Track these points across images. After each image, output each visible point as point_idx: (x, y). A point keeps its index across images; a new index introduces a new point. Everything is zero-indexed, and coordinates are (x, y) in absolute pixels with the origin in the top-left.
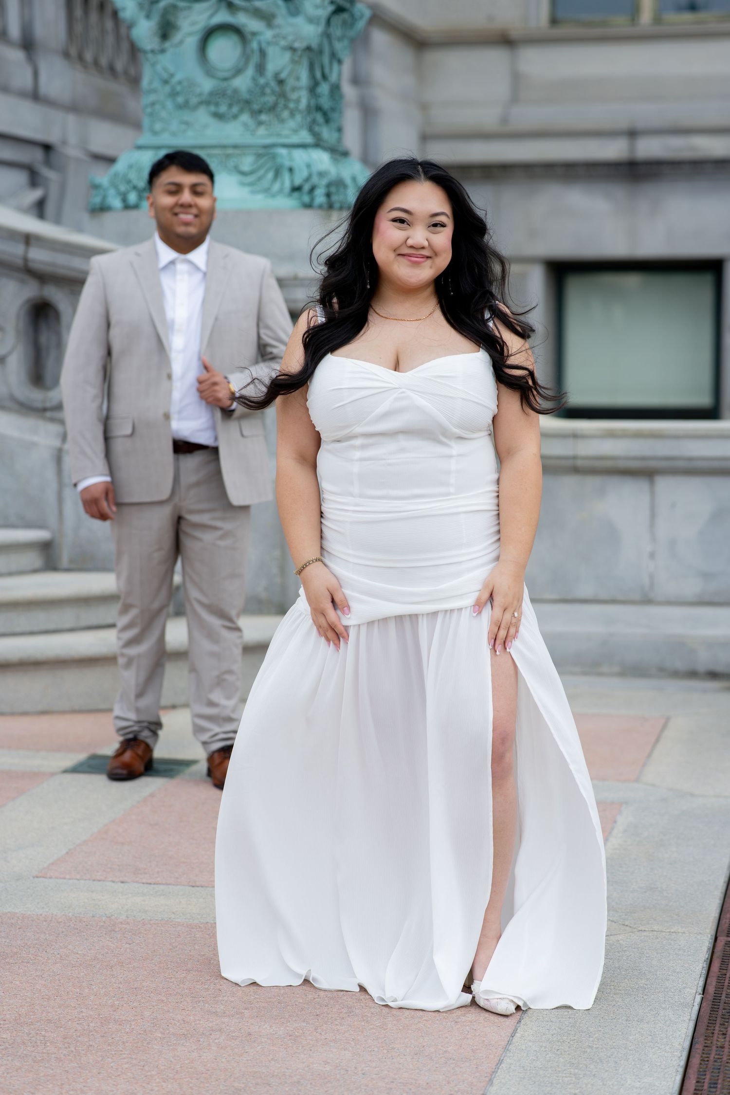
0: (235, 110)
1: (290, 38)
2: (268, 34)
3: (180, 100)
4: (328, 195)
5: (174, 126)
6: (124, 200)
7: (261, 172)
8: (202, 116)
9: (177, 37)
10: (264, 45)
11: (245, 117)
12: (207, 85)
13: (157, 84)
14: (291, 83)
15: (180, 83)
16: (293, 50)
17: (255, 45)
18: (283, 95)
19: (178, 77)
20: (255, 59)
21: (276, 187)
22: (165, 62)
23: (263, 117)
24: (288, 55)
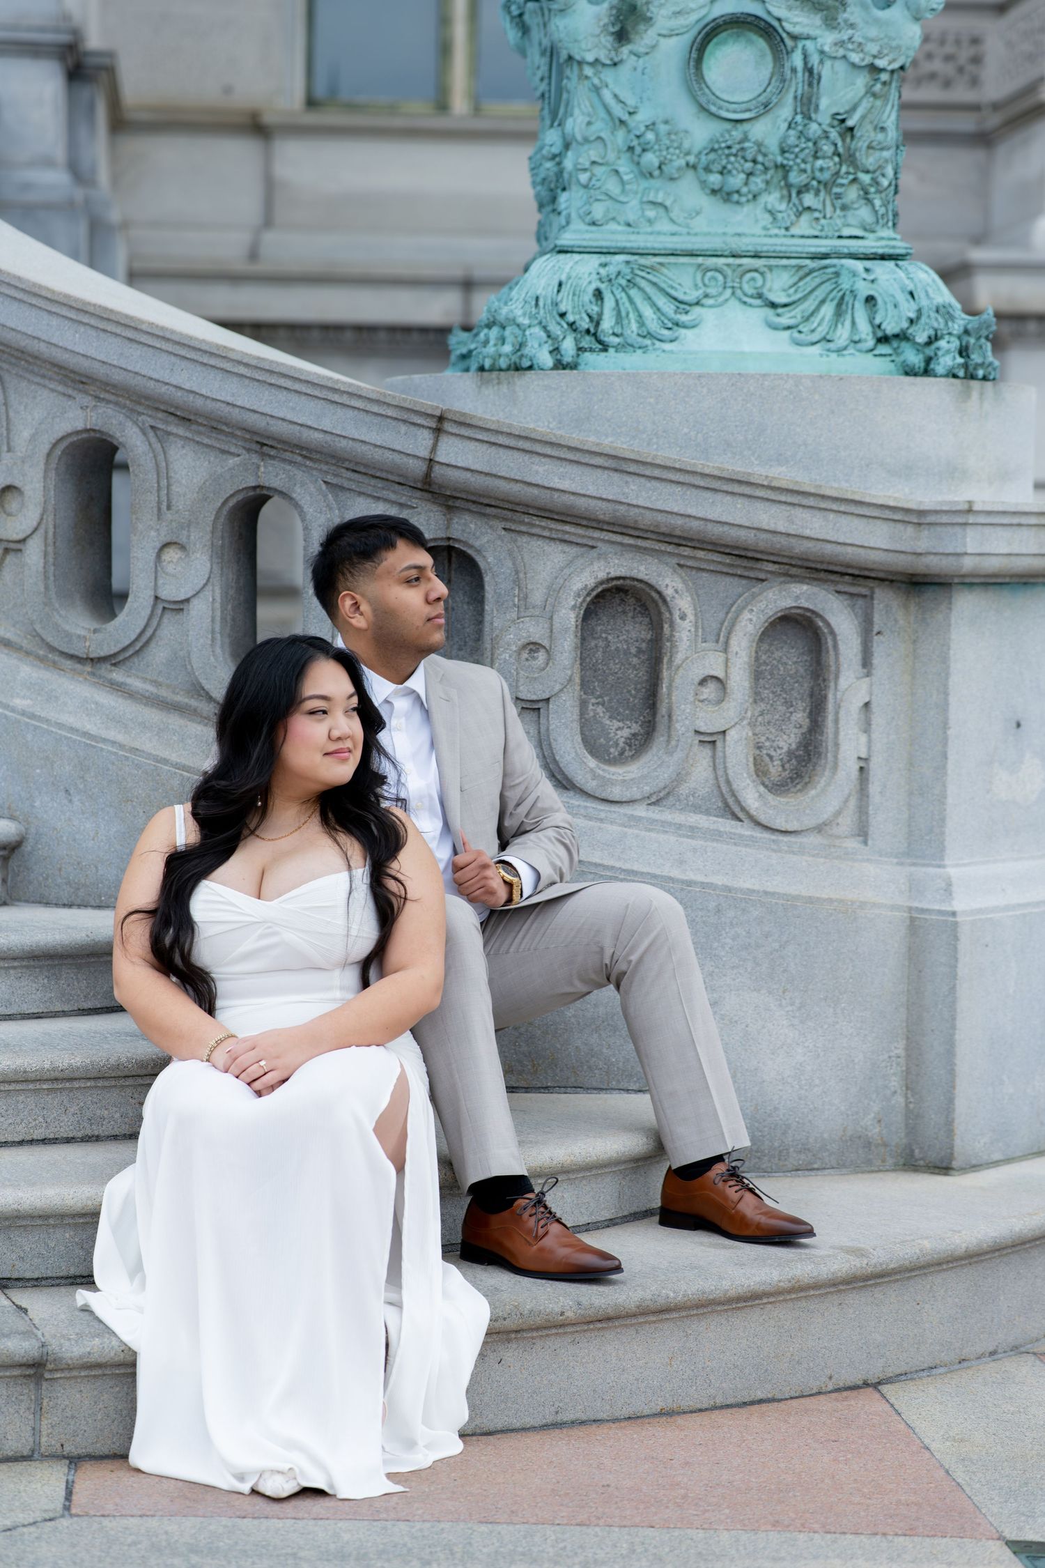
0: (758, 182)
1: (873, 48)
2: (827, 39)
3: (650, 159)
4: (963, 351)
5: (632, 210)
6: (556, 351)
7: (809, 305)
8: (688, 193)
9: (646, 38)
10: (814, 60)
11: (773, 199)
12: (700, 133)
13: (600, 127)
14: (866, 134)
15: (651, 126)
16: (874, 69)
17: (797, 59)
18: (849, 158)
19: (643, 116)
20: (798, 84)
21: (842, 334)
22: (618, 83)
23: (809, 199)
24: (862, 81)
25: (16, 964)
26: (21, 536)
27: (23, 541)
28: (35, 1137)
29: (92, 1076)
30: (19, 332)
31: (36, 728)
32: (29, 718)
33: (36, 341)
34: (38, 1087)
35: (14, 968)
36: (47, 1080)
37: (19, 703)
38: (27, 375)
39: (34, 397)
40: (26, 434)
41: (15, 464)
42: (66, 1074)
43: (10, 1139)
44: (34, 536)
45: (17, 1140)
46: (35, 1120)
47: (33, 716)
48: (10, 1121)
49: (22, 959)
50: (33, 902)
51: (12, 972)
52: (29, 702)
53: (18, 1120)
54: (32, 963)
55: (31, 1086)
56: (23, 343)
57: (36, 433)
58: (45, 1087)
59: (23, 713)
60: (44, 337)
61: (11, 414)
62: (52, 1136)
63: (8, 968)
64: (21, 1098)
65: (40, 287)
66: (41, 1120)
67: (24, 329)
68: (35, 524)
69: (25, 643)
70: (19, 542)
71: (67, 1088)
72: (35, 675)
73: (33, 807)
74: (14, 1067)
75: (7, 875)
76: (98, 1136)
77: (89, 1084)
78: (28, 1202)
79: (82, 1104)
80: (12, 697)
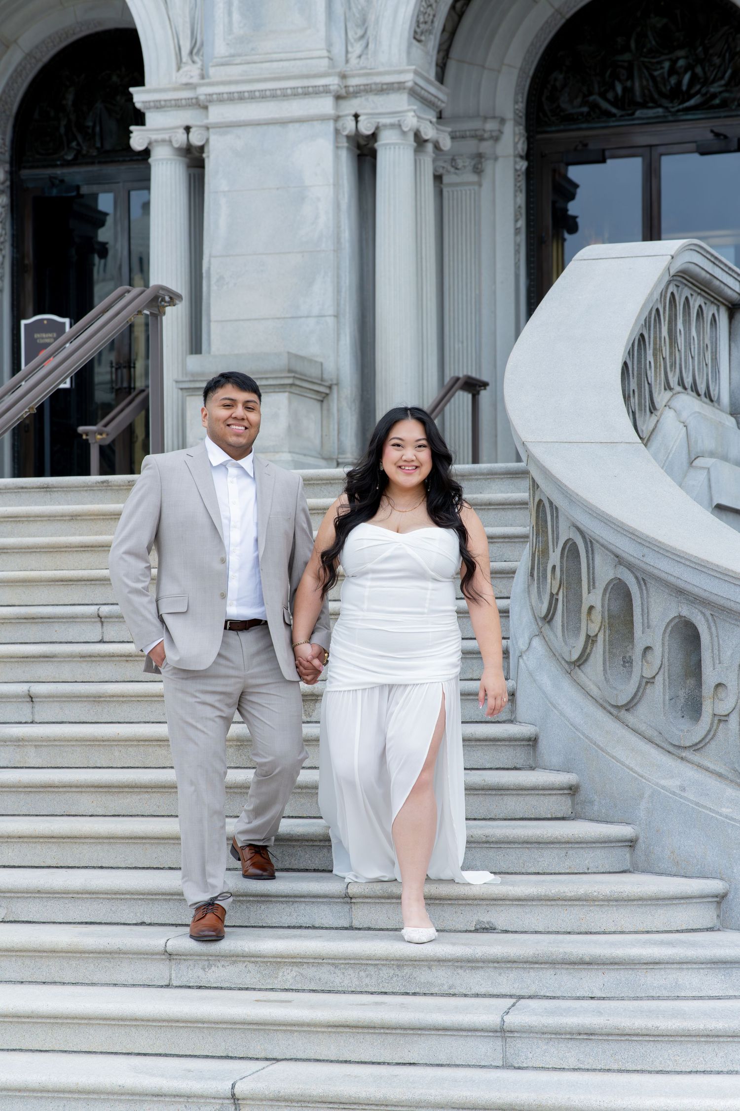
25: (703, 966)
26: (726, 713)
27: (728, 715)
28: (699, 1070)
29: (730, 1035)
30: (719, 596)
31: (733, 825)
32: (730, 820)
33: (729, 601)
34: (698, 1039)
35: (703, 969)
36: (702, 1036)
37: (725, 810)
38: (728, 619)
39: (733, 632)
40: (729, 653)
41: (722, 671)
42: (713, 1033)
43: (683, 1070)
44: (733, 712)
45: (687, 1070)
46: (698, 1059)
47: (732, 819)
48: (683, 1059)
49: (707, 963)
50: (735, 930)
51: (701, 971)
52: (730, 810)
53: (688, 1059)
54: (713, 966)
55: (694, 1039)
56: (722, 602)
57: (733, 653)
58: (702, 1040)
59: (726, 817)
60: (732, 599)
61: (721, 642)
62: (709, 1069)
63: (699, 968)
64: (689, 1046)
65: (729, 570)
66: (702, 1059)
67: (722, 595)
68: (734, 705)
69: (730, 776)
70: (725, 716)
71: (717, 1042)
72: (734, 794)
73: (733, 872)
74: (682, 1027)
75: (720, 913)
76: (737, 1071)
77: (729, 1039)
78: (673, 1106)
79: (726, 1051)
80: (721, 807)
